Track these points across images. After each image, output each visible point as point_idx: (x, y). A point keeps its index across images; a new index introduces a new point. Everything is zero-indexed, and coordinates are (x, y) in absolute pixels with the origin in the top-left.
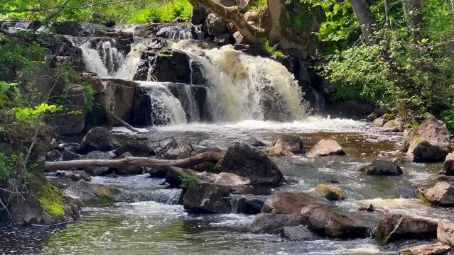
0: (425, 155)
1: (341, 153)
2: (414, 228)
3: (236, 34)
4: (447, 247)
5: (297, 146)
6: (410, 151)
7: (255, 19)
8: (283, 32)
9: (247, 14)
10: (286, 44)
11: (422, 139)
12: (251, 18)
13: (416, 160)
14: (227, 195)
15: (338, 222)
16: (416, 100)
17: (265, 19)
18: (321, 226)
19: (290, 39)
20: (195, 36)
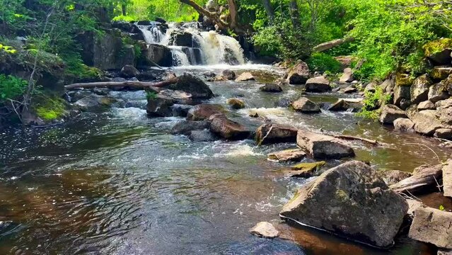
0: (296, 80)
1: (252, 79)
2: (281, 134)
3: (216, 25)
4: (303, 153)
5: (231, 76)
6: (288, 78)
7: (224, 19)
8: (236, 24)
9: (221, 17)
10: (237, 30)
11: (295, 72)
12: (222, 18)
13: (290, 83)
14: (172, 105)
15: (229, 128)
16: (294, 53)
17: (228, 19)
18: (217, 130)
19: (239, 27)
20: (199, 27)
